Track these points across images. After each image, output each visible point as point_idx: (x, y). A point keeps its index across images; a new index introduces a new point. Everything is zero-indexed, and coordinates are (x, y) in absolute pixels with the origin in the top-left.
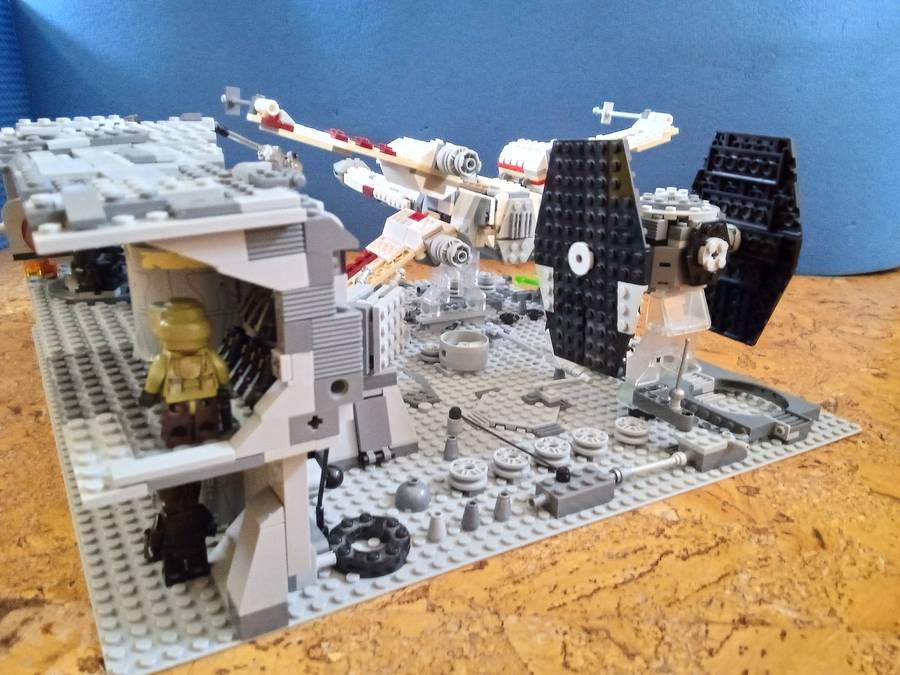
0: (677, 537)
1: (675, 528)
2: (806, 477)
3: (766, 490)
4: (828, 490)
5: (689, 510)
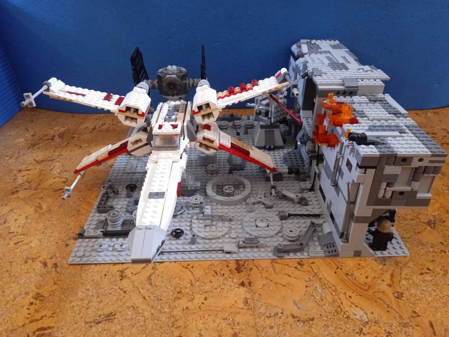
0: (368, 333)
1: (367, 326)
2: (424, 281)
3: (406, 294)
4: (434, 291)
5: (372, 313)
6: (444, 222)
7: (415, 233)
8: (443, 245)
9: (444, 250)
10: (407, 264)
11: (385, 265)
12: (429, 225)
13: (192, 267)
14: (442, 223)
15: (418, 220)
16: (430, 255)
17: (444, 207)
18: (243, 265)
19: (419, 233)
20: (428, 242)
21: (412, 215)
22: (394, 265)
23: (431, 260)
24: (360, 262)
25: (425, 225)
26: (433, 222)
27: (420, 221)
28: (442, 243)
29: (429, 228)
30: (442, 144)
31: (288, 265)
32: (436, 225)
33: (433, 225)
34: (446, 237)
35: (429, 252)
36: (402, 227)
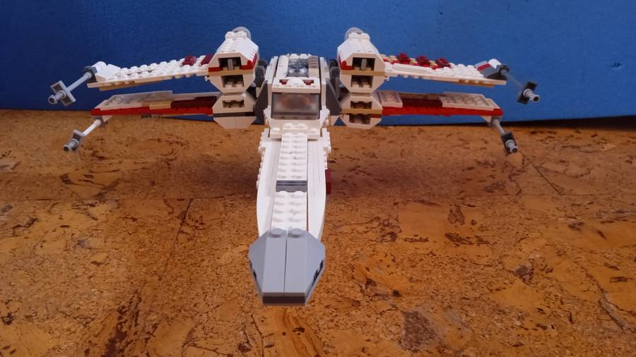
6: (551, 271)
7: (491, 290)
8: (544, 313)
9: (543, 324)
10: (462, 350)
11: (416, 351)
12: (521, 277)
13: (12, 352)
14: (547, 273)
15: (500, 266)
16: (514, 333)
17: (554, 245)
18: (122, 351)
19: (498, 290)
20: (512, 307)
21: (491, 257)
22: (435, 352)
23: (514, 342)
24: (368, 345)
25: (511, 276)
26: (529, 271)
27: (503, 269)
28: (540, 309)
29: (519, 282)
30: (563, 147)
31: (215, 351)
32: (535, 276)
33: (527, 277)
34: (551, 299)
35: (513, 328)
36: (467, 279)
